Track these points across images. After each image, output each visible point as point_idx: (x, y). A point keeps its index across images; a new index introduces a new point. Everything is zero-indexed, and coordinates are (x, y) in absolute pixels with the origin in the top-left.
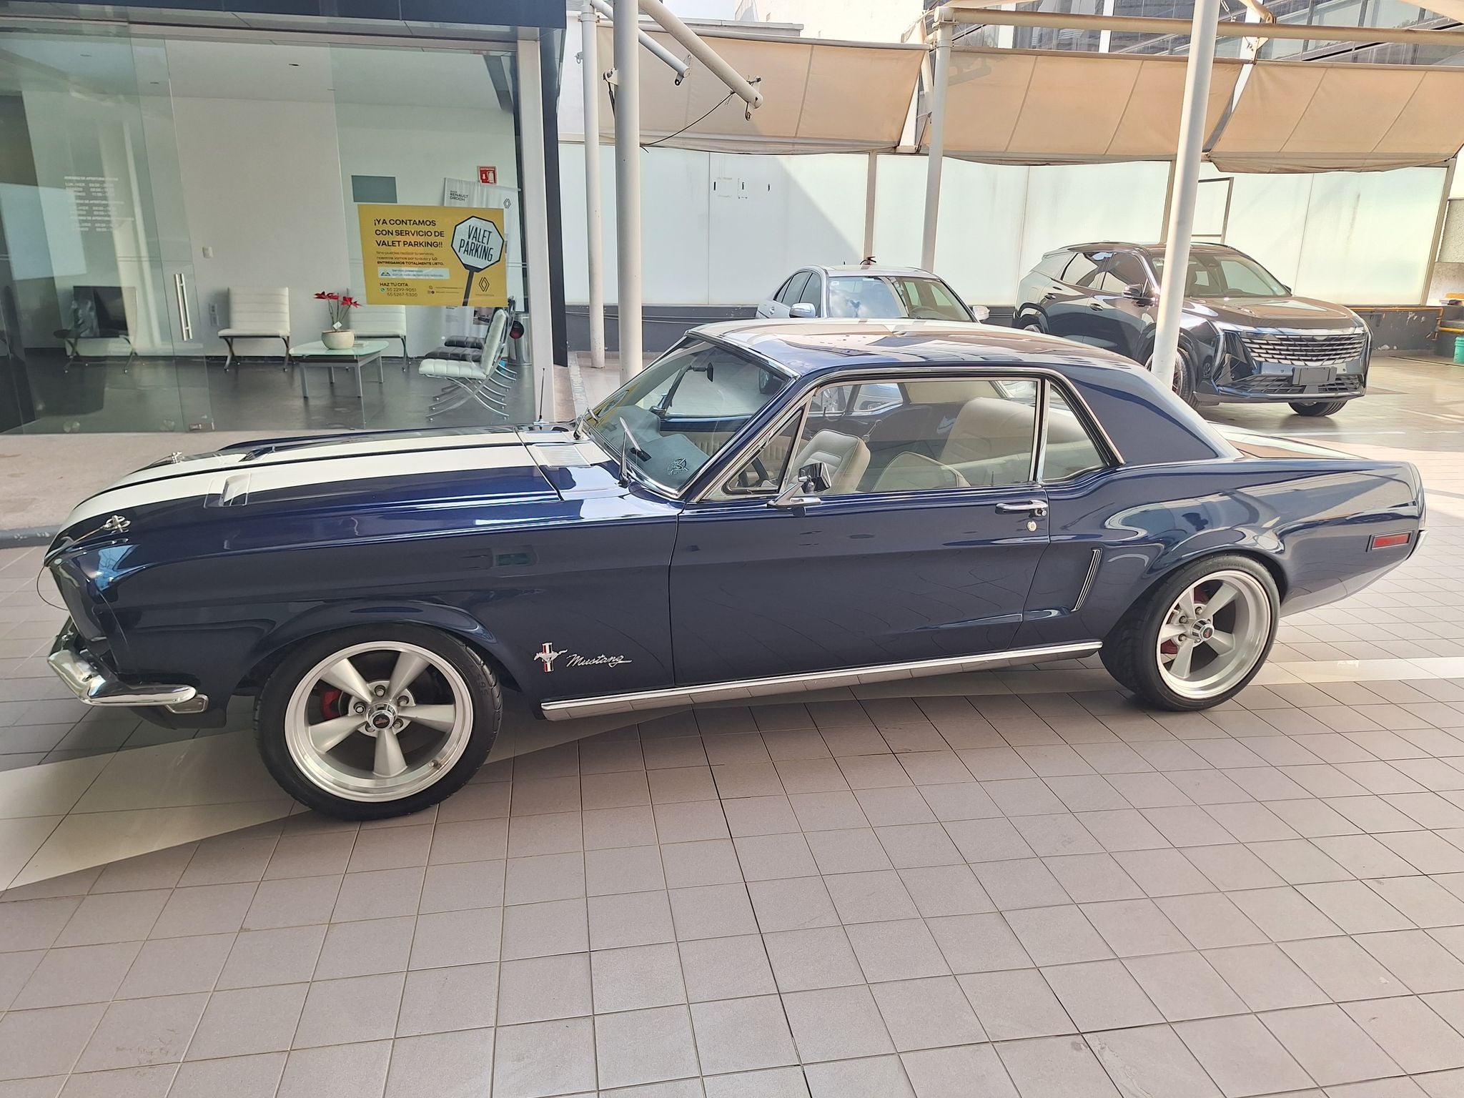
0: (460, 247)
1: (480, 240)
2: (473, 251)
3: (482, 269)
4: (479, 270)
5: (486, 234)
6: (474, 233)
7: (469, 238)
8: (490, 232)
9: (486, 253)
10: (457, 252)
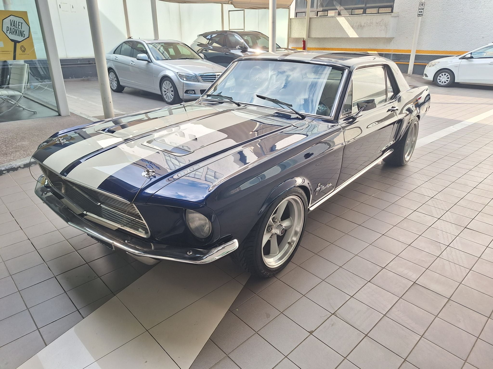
0: (7, 31)
1: (17, 27)
2: (14, 32)
3: (20, 42)
4: (19, 42)
5: (20, 24)
6: (13, 23)
7: (11, 26)
8: (22, 23)
9: (21, 34)
10: (6, 33)
